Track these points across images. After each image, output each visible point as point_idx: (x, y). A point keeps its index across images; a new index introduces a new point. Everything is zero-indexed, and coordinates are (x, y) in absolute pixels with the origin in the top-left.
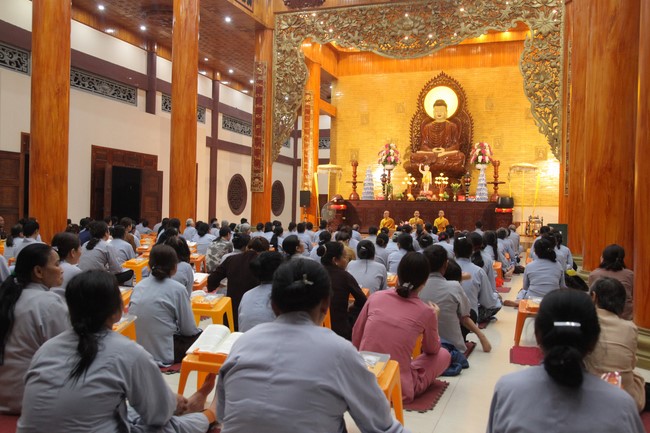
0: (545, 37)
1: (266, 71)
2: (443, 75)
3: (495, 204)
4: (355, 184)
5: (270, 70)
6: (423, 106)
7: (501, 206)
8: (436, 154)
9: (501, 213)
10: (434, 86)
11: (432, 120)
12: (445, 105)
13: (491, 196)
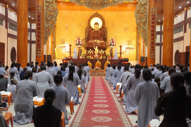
0: (143, 5)
1: (42, 9)
2: (96, 13)
3: (122, 60)
4: (70, 53)
5: (43, 9)
6: (90, 24)
7: (125, 61)
8: (96, 42)
9: (125, 64)
10: (94, 17)
11: (93, 29)
12: (98, 24)
13: (119, 58)
